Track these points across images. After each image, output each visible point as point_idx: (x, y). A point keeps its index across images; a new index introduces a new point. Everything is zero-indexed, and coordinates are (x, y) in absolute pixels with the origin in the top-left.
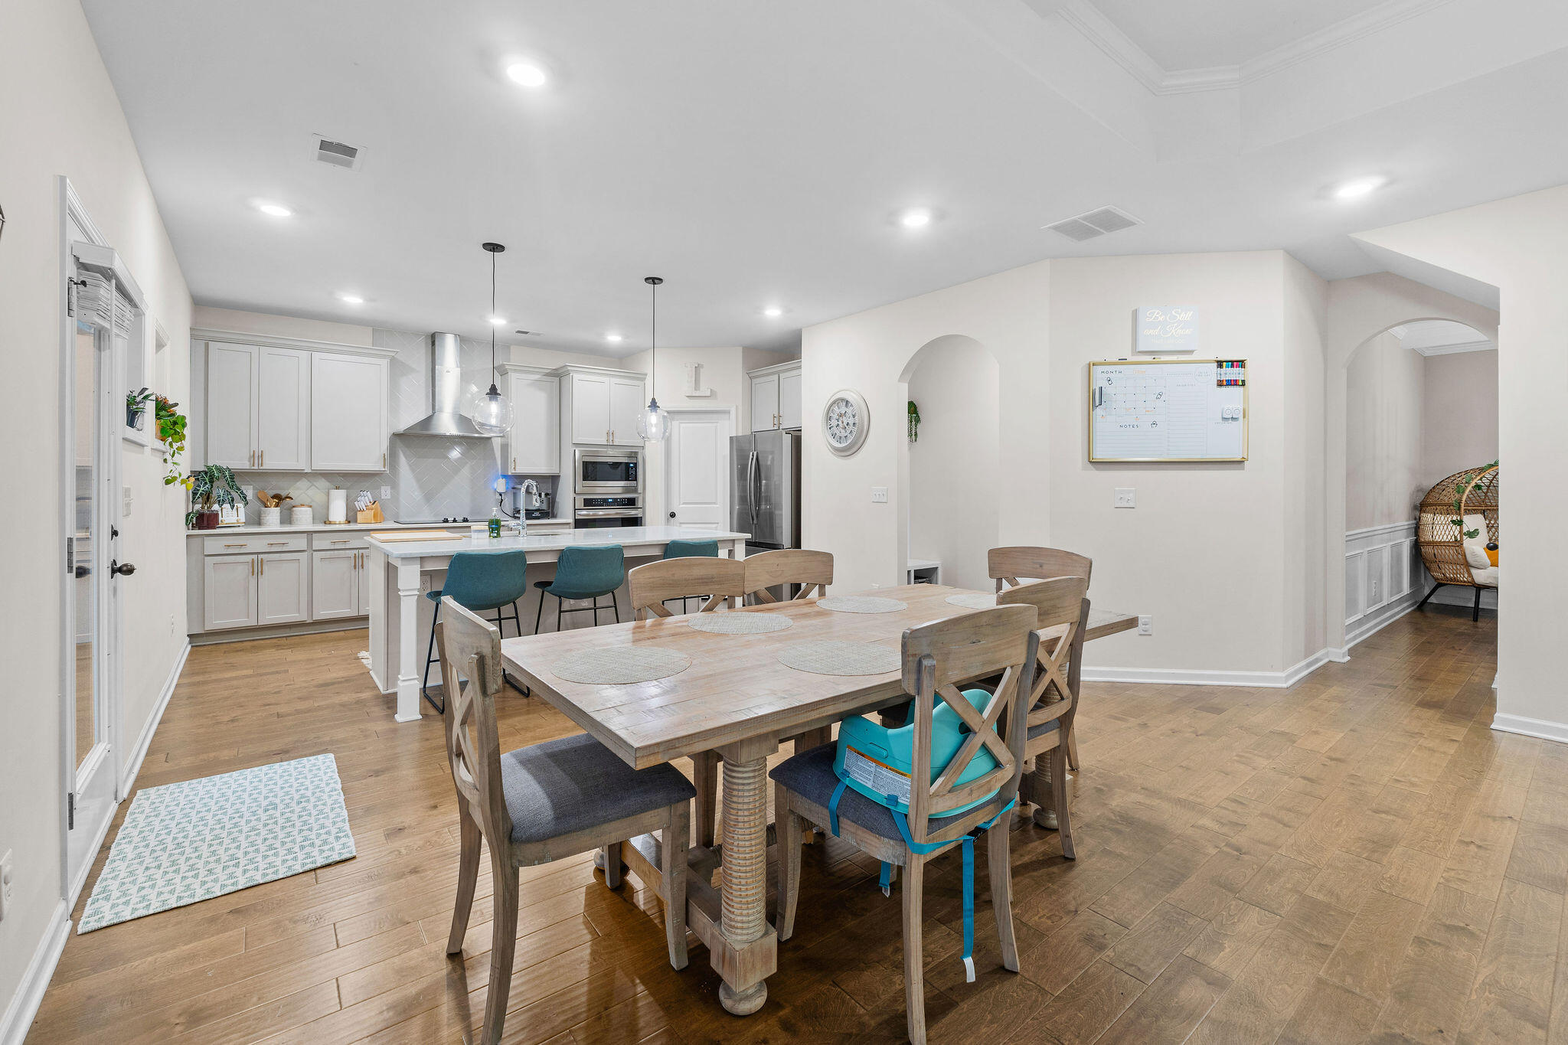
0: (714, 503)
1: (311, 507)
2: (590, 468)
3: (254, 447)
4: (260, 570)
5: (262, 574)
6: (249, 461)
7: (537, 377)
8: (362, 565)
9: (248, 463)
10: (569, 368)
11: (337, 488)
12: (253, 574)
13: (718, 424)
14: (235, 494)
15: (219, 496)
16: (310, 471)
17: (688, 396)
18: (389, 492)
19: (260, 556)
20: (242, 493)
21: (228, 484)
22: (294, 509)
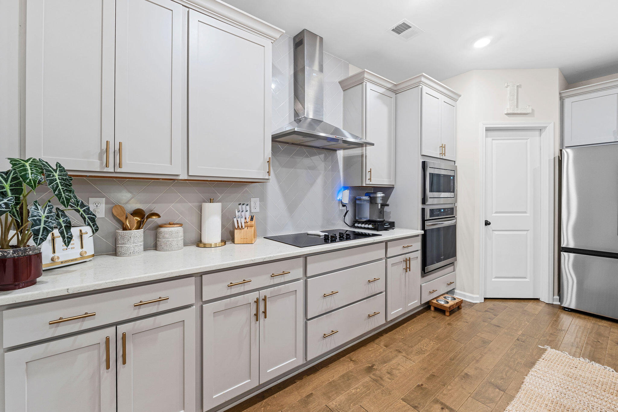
0: (525, 212)
1: (181, 225)
2: (435, 179)
3: (108, 136)
4: (120, 353)
5: (124, 362)
6: (101, 159)
7: (382, 90)
8: (265, 312)
9: (98, 162)
10: (423, 79)
11: (211, 201)
12: (108, 367)
13: (528, 140)
14: (72, 215)
15: (37, 222)
16: (186, 177)
17: (508, 114)
18: (258, 203)
19: (122, 329)
20: (88, 211)
21: (59, 196)
22: (162, 230)
